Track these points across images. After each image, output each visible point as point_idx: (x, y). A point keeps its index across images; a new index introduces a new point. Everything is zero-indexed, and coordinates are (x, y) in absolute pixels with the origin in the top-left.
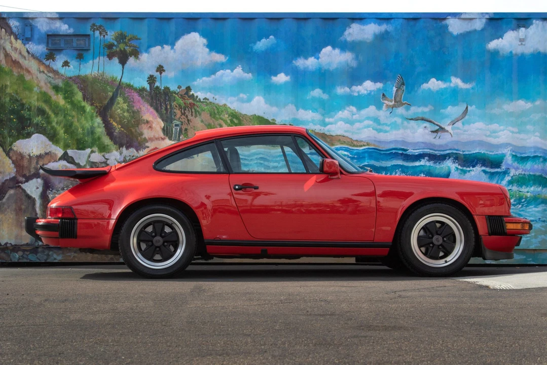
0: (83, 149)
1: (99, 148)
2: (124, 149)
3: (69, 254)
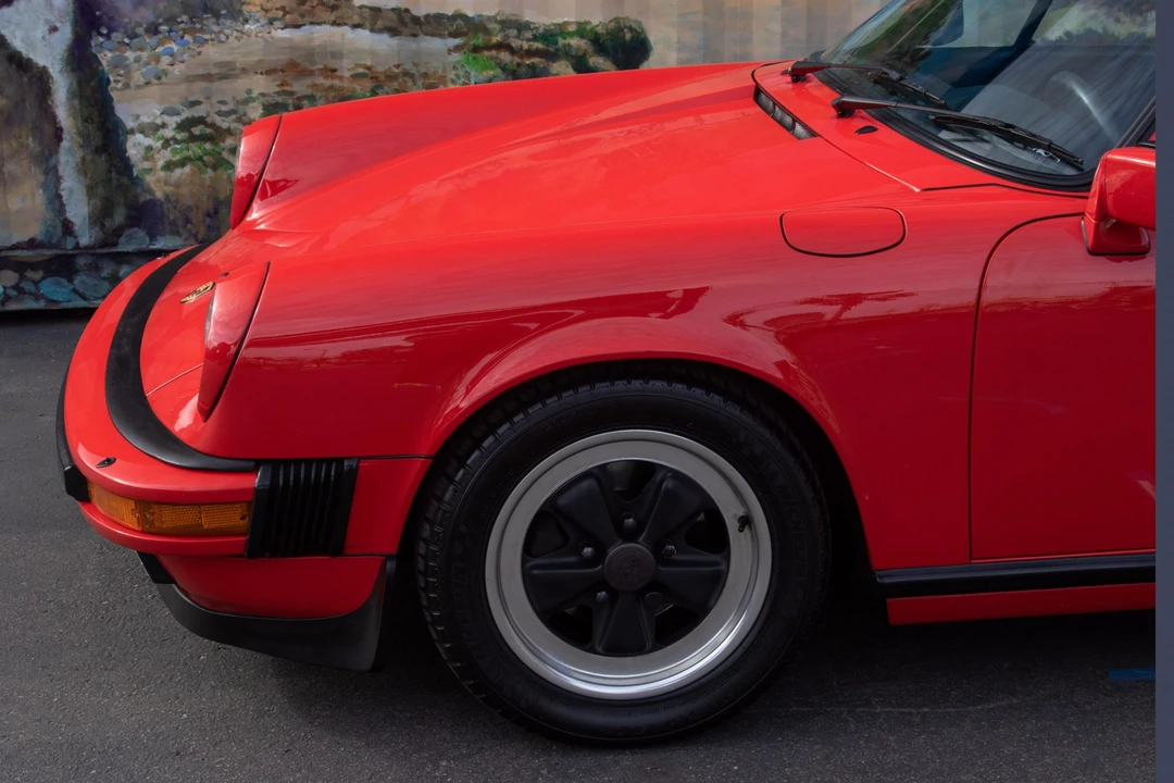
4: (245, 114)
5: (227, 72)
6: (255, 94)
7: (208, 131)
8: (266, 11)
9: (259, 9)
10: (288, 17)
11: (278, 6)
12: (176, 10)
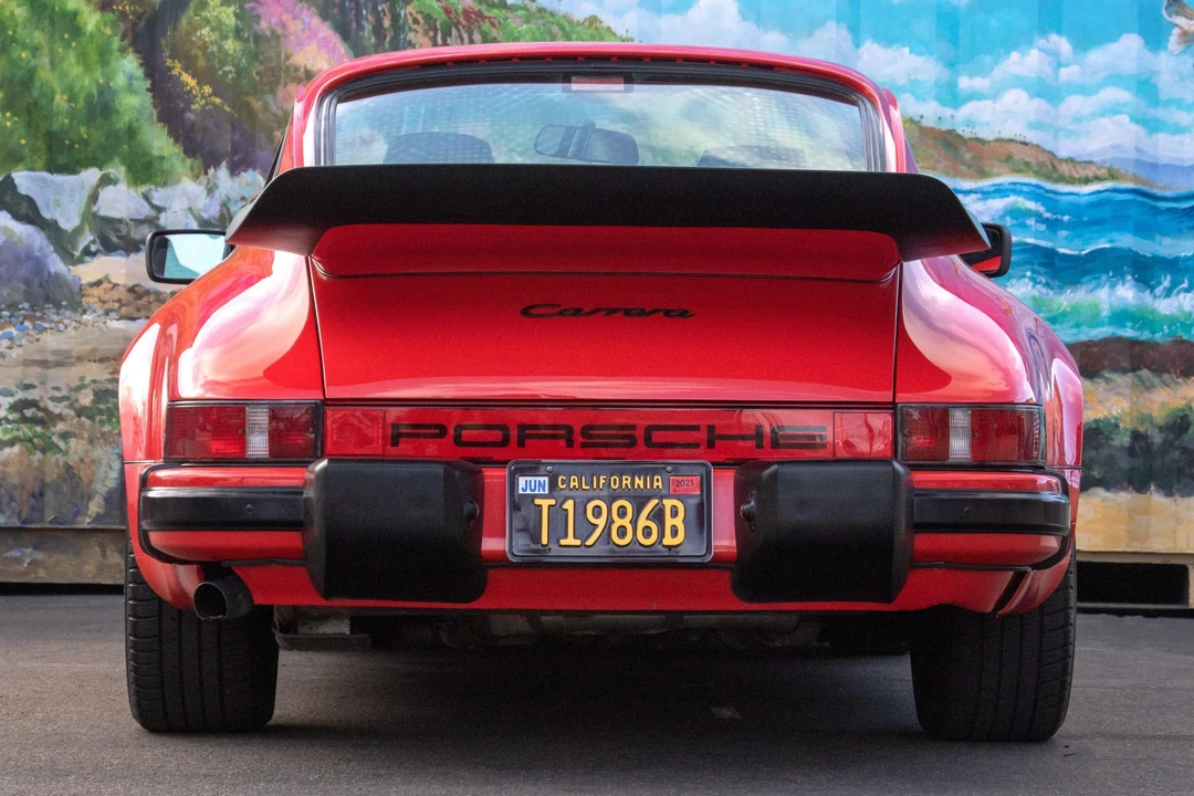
0: (71, 168)
1: (130, 169)
2: (223, 173)
3: (15, 553)
4: (77, 400)
5: (63, 360)
6: (87, 381)
7: (40, 414)
8: (104, 302)
9: (97, 300)
10: (123, 309)
11: (115, 298)
12: (18, 297)
